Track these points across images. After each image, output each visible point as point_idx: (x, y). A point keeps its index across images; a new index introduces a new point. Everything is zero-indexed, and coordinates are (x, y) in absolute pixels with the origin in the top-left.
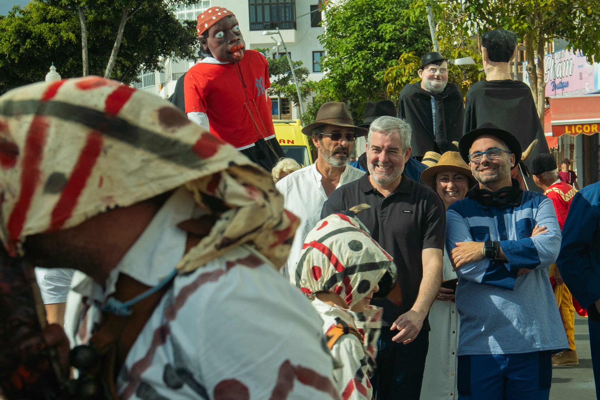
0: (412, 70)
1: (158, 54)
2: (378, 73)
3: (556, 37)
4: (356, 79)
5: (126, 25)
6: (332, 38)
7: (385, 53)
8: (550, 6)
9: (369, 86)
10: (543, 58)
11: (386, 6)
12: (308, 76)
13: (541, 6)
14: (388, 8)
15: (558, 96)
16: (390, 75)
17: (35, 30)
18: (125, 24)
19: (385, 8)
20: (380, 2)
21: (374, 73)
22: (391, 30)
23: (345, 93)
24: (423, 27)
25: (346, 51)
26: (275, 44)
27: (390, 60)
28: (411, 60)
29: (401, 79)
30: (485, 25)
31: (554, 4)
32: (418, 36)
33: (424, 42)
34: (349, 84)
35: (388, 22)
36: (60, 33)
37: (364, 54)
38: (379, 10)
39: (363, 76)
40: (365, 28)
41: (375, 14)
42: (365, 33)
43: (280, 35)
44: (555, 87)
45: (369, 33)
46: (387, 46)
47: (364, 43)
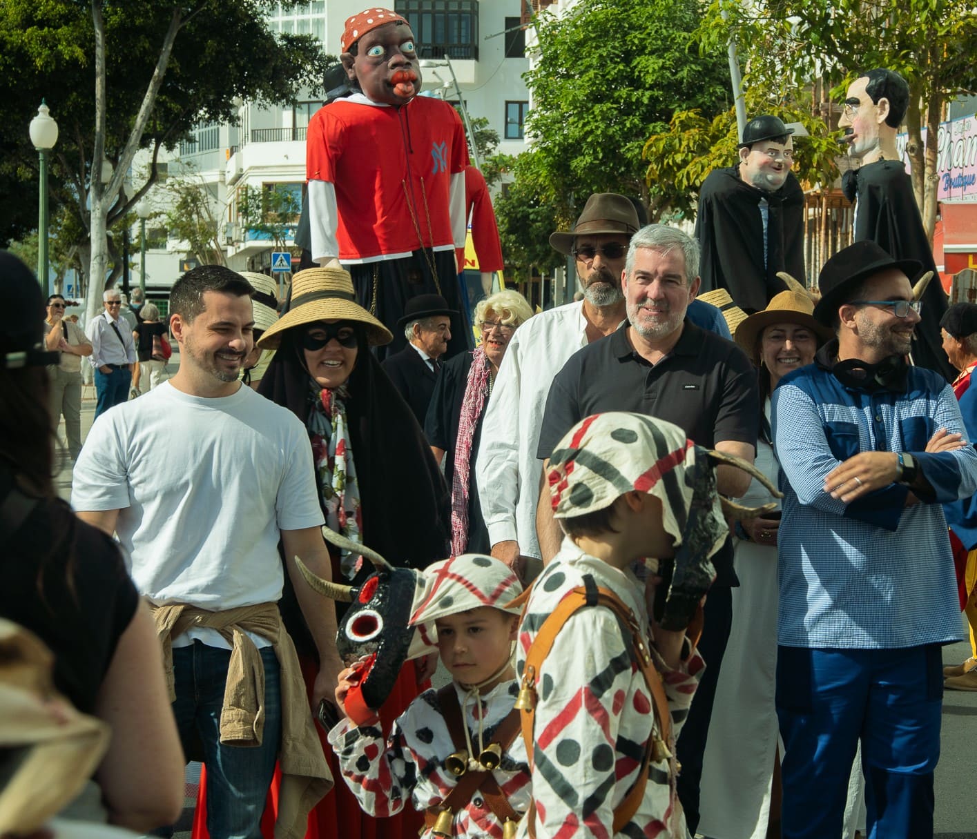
0: (695, 143)
1: (231, 94)
2: (629, 145)
3: (962, 92)
4: (589, 154)
5: (176, 39)
6: (548, 77)
7: (644, 109)
8: (955, 35)
9: (611, 168)
10: (936, 130)
11: (648, 24)
12: (497, 145)
13: (939, 34)
14: (651, 28)
15: (954, 201)
16: (654, 149)
17: (12, 39)
18: (175, 34)
19: (647, 28)
20: (637, 17)
21: (622, 144)
22: (656, 68)
23: (568, 180)
24: (714, 64)
25: (573, 103)
26: (441, 85)
27: (652, 122)
28: (694, 123)
29: (673, 158)
30: (835, 65)
31: (963, 33)
32: (704, 81)
33: (715, 92)
34: (575, 164)
35: (652, 53)
36: (57, 47)
37: (605, 109)
38: (636, 30)
39: (602, 149)
40: (609, 62)
41: (628, 38)
42: (609, 72)
43: (451, 68)
44: (950, 184)
45: (616, 71)
46: (648, 96)
47: (607, 90)
